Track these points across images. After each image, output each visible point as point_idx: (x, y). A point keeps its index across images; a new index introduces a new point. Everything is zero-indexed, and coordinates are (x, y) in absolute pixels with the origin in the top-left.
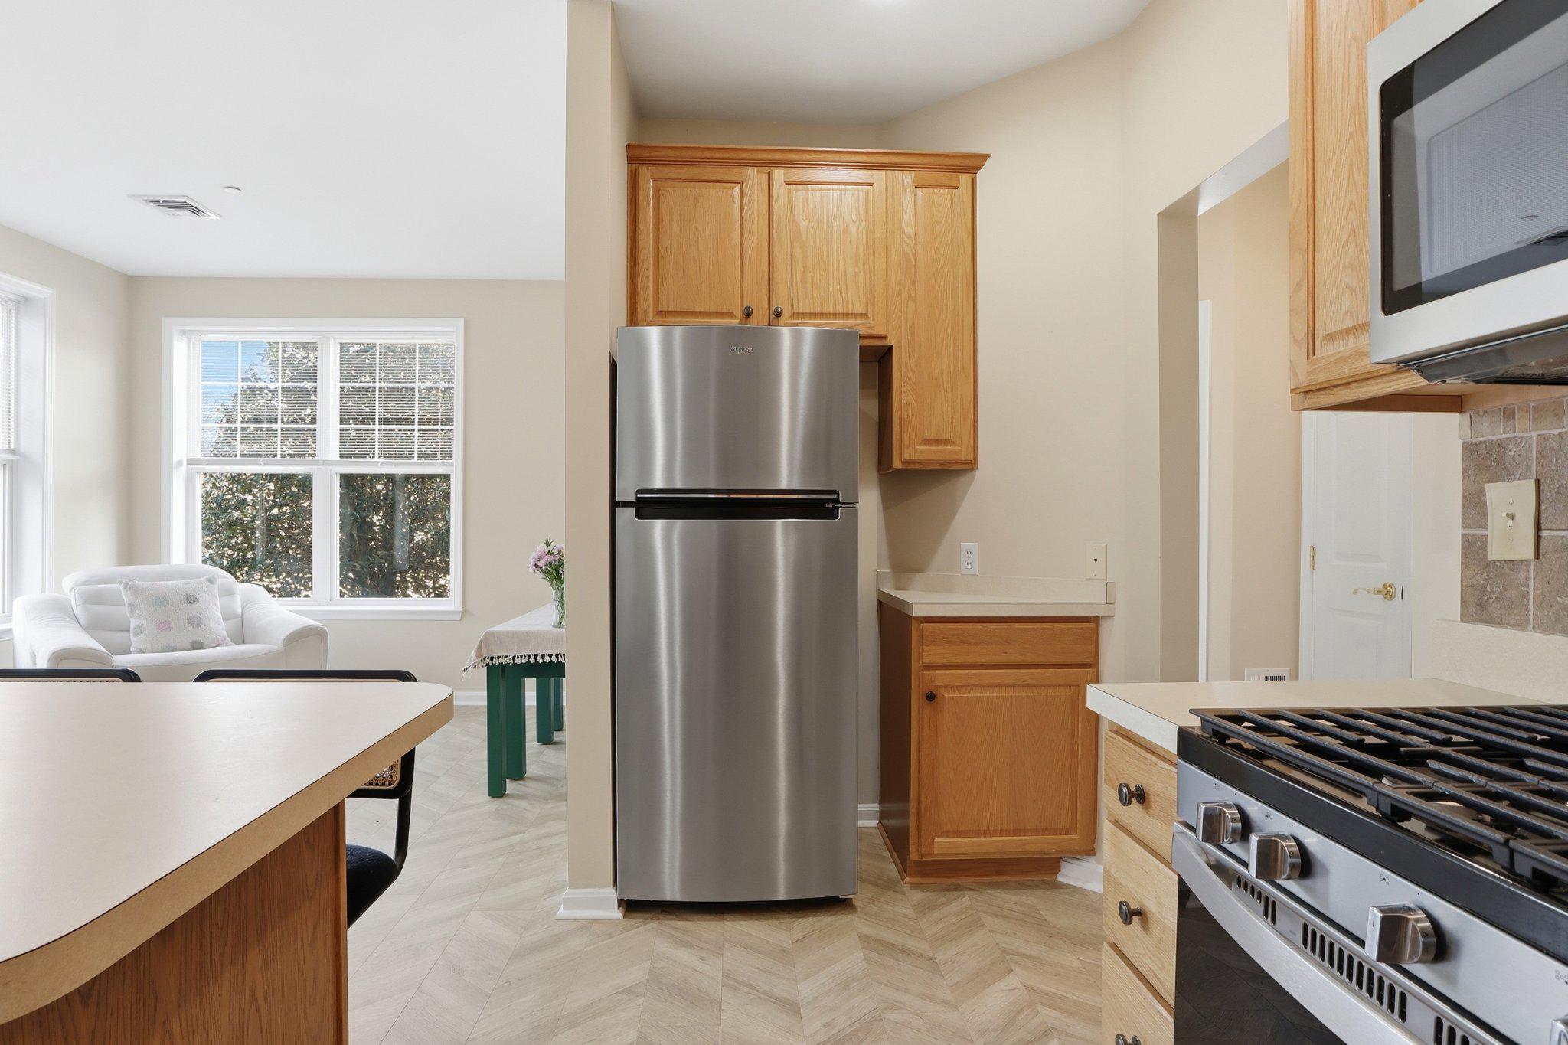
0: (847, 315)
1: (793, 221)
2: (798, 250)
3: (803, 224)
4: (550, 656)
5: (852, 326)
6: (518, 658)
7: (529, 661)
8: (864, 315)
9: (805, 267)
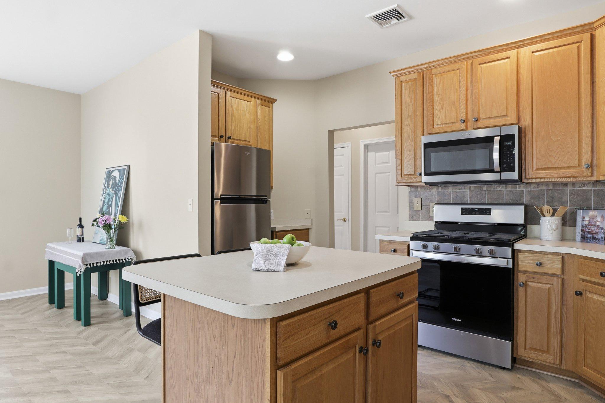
0: (245, 141)
1: (232, 109)
2: (234, 119)
3: (235, 111)
4: (113, 261)
5: (246, 144)
6: (99, 263)
7: (103, 264)
8: (249, 141)
9: (235, 124)
